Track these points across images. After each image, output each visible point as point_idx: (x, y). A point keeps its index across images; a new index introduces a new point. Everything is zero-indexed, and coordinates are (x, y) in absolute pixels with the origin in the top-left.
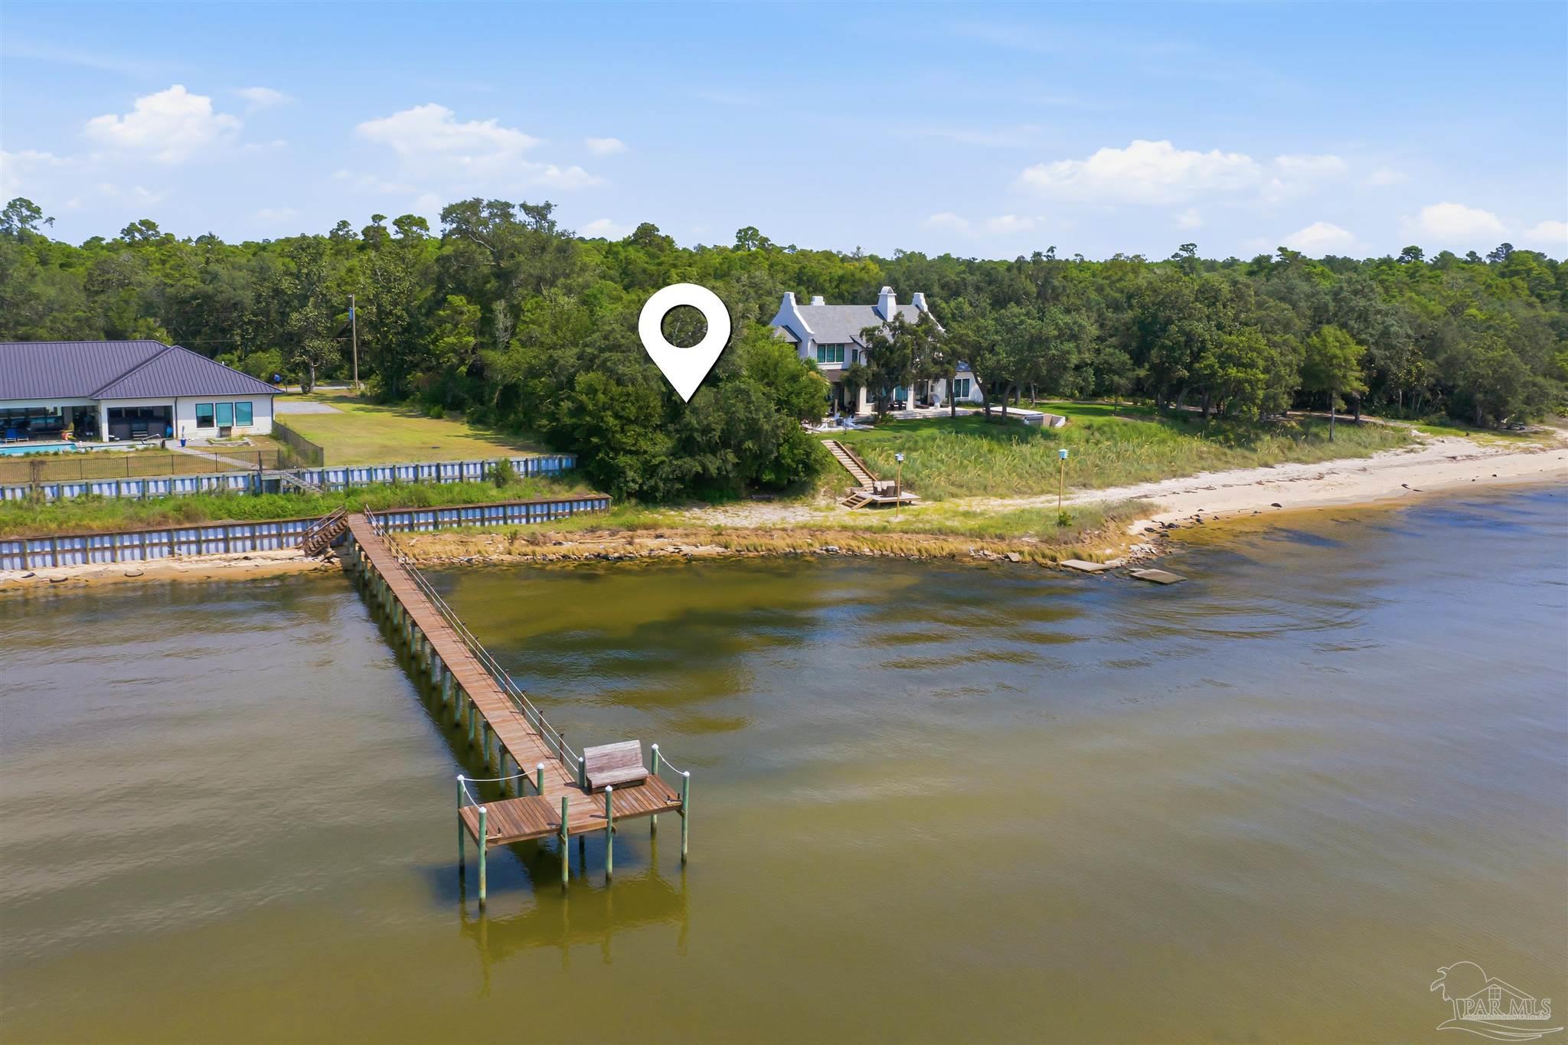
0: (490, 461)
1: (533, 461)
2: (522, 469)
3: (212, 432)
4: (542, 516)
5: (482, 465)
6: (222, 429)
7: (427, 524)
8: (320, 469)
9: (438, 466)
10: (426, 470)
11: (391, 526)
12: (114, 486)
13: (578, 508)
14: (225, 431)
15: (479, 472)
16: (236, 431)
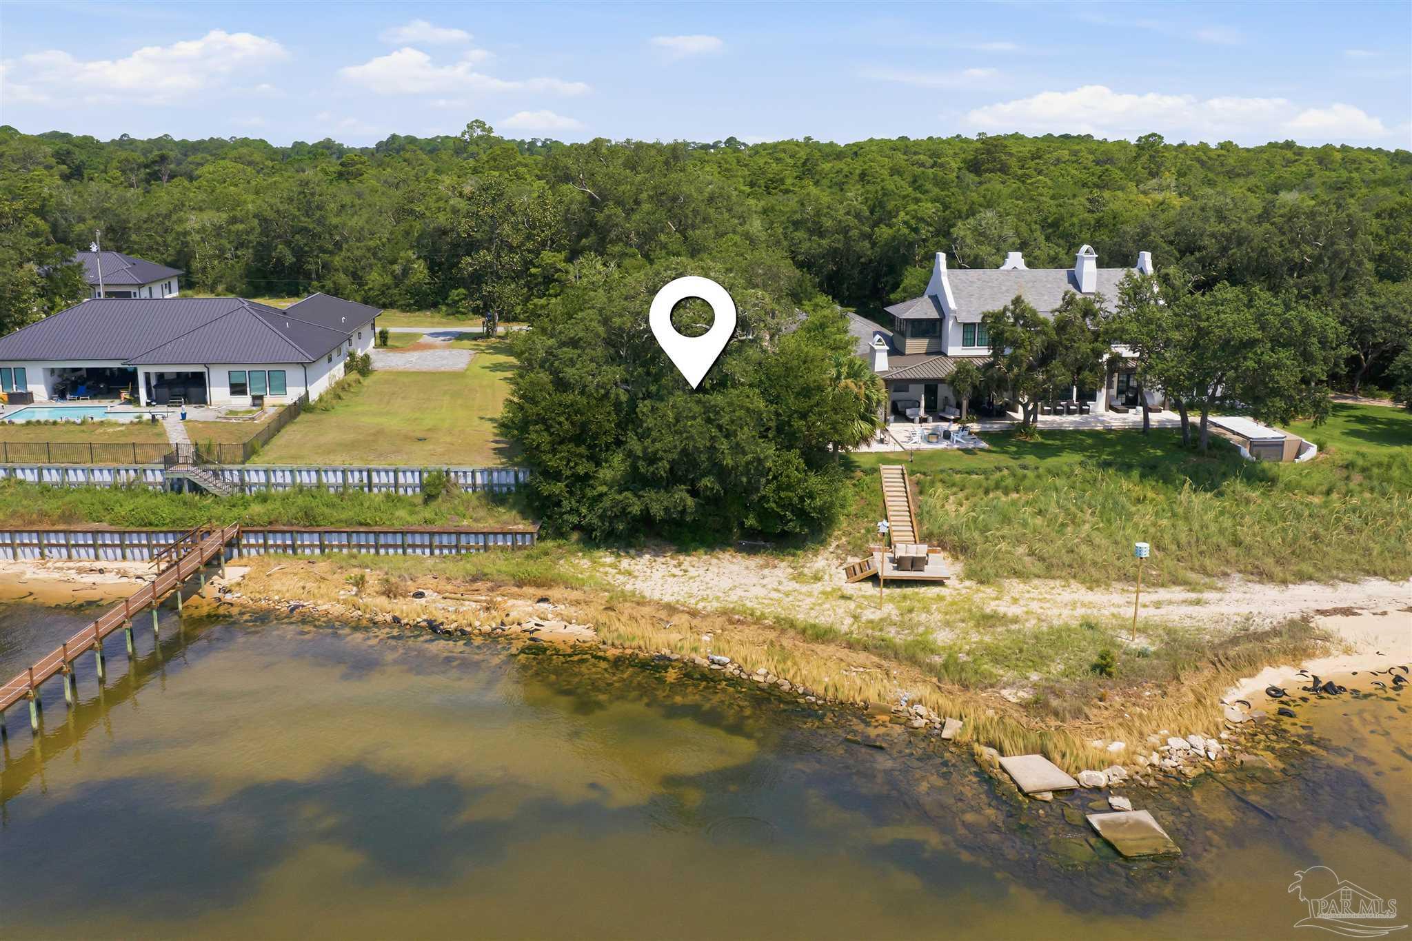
1: (482, 472)
2: (469, 480)
3: (244, 401)
5: (423, 472)
6: (254, 398)
8: (240, 467)
9: (370, 471)
12: (36, 471)
13: (495, 542)
14: (258, 400)
16: (269, 400)
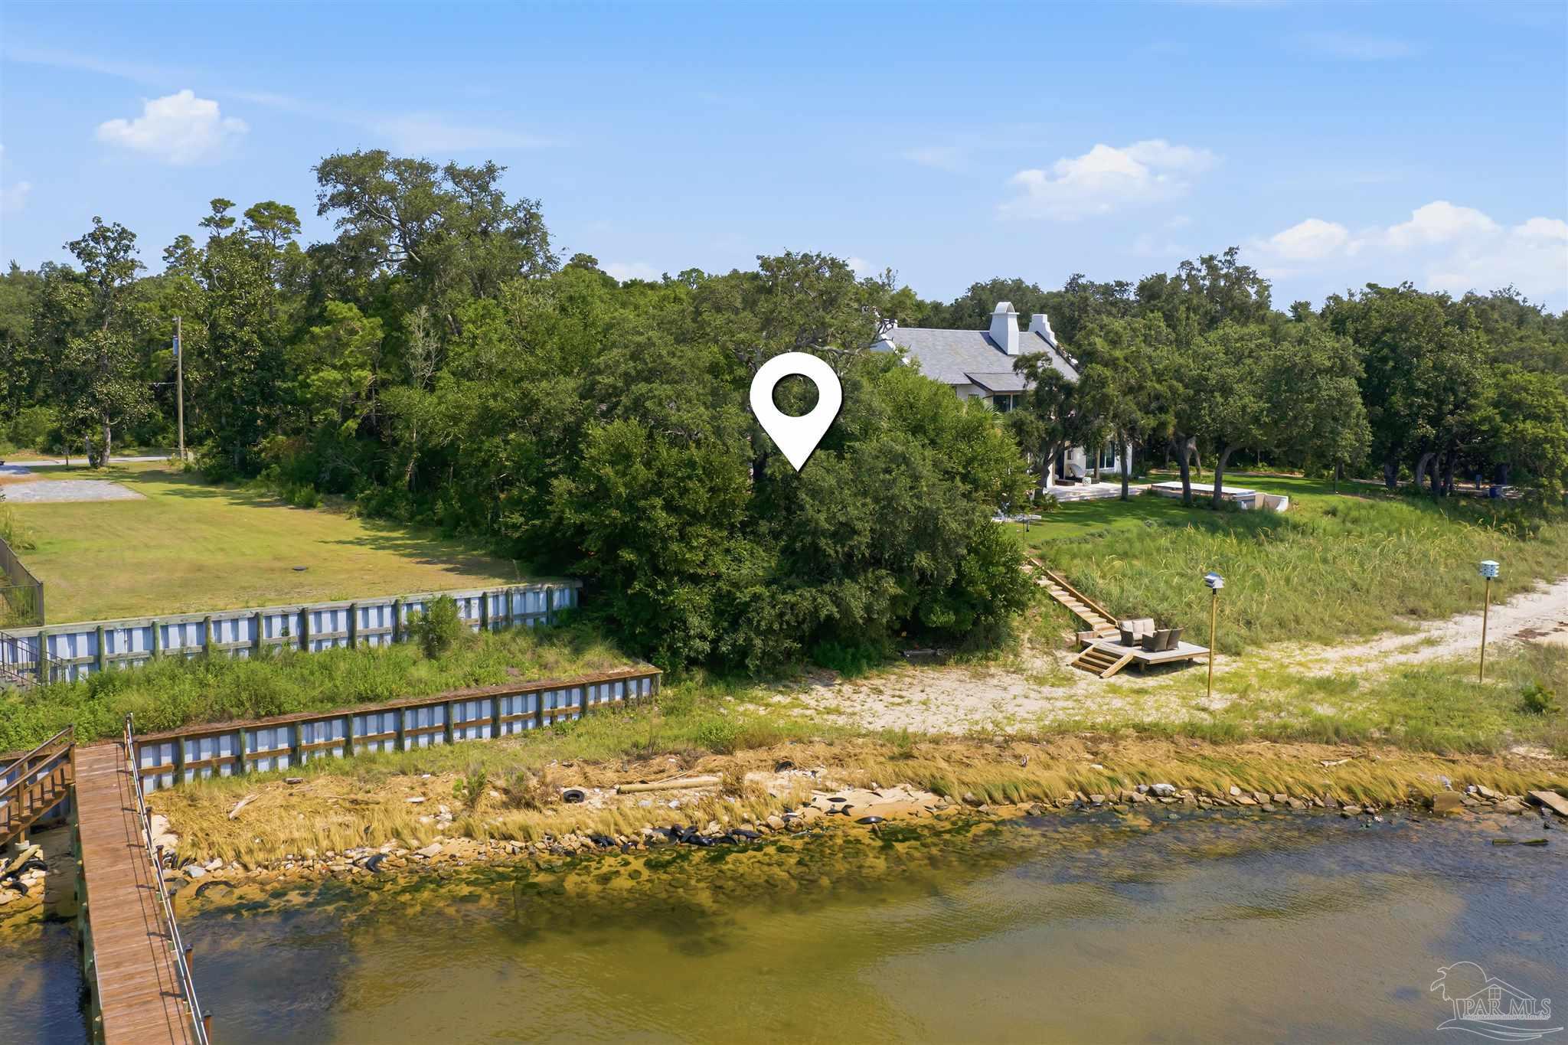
0: (411, 599)
1: (496, 597)
2: (475, 614)
4: (524, 720)
5: (395, 608)
7: (274, 755)
8: (33, 631)
9: (302, 615)
10: (277, 623)
11: (190, 766)
13: (598, 698)
15: (388, 623)
